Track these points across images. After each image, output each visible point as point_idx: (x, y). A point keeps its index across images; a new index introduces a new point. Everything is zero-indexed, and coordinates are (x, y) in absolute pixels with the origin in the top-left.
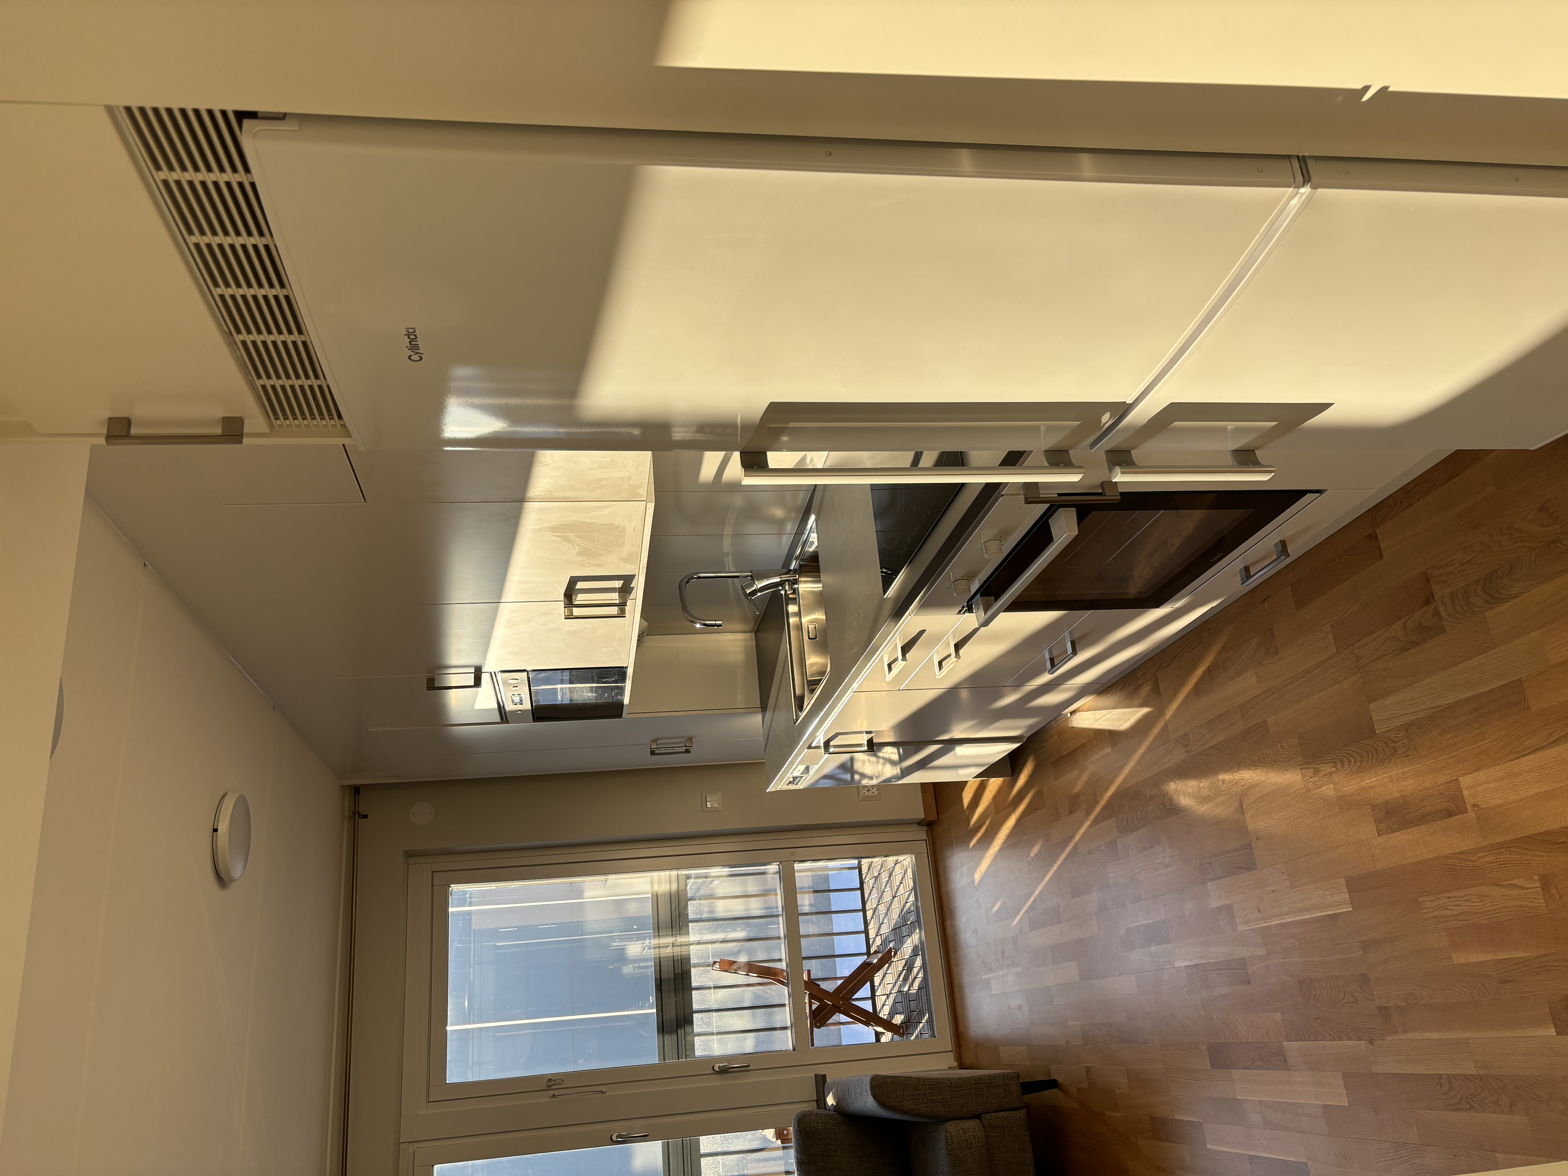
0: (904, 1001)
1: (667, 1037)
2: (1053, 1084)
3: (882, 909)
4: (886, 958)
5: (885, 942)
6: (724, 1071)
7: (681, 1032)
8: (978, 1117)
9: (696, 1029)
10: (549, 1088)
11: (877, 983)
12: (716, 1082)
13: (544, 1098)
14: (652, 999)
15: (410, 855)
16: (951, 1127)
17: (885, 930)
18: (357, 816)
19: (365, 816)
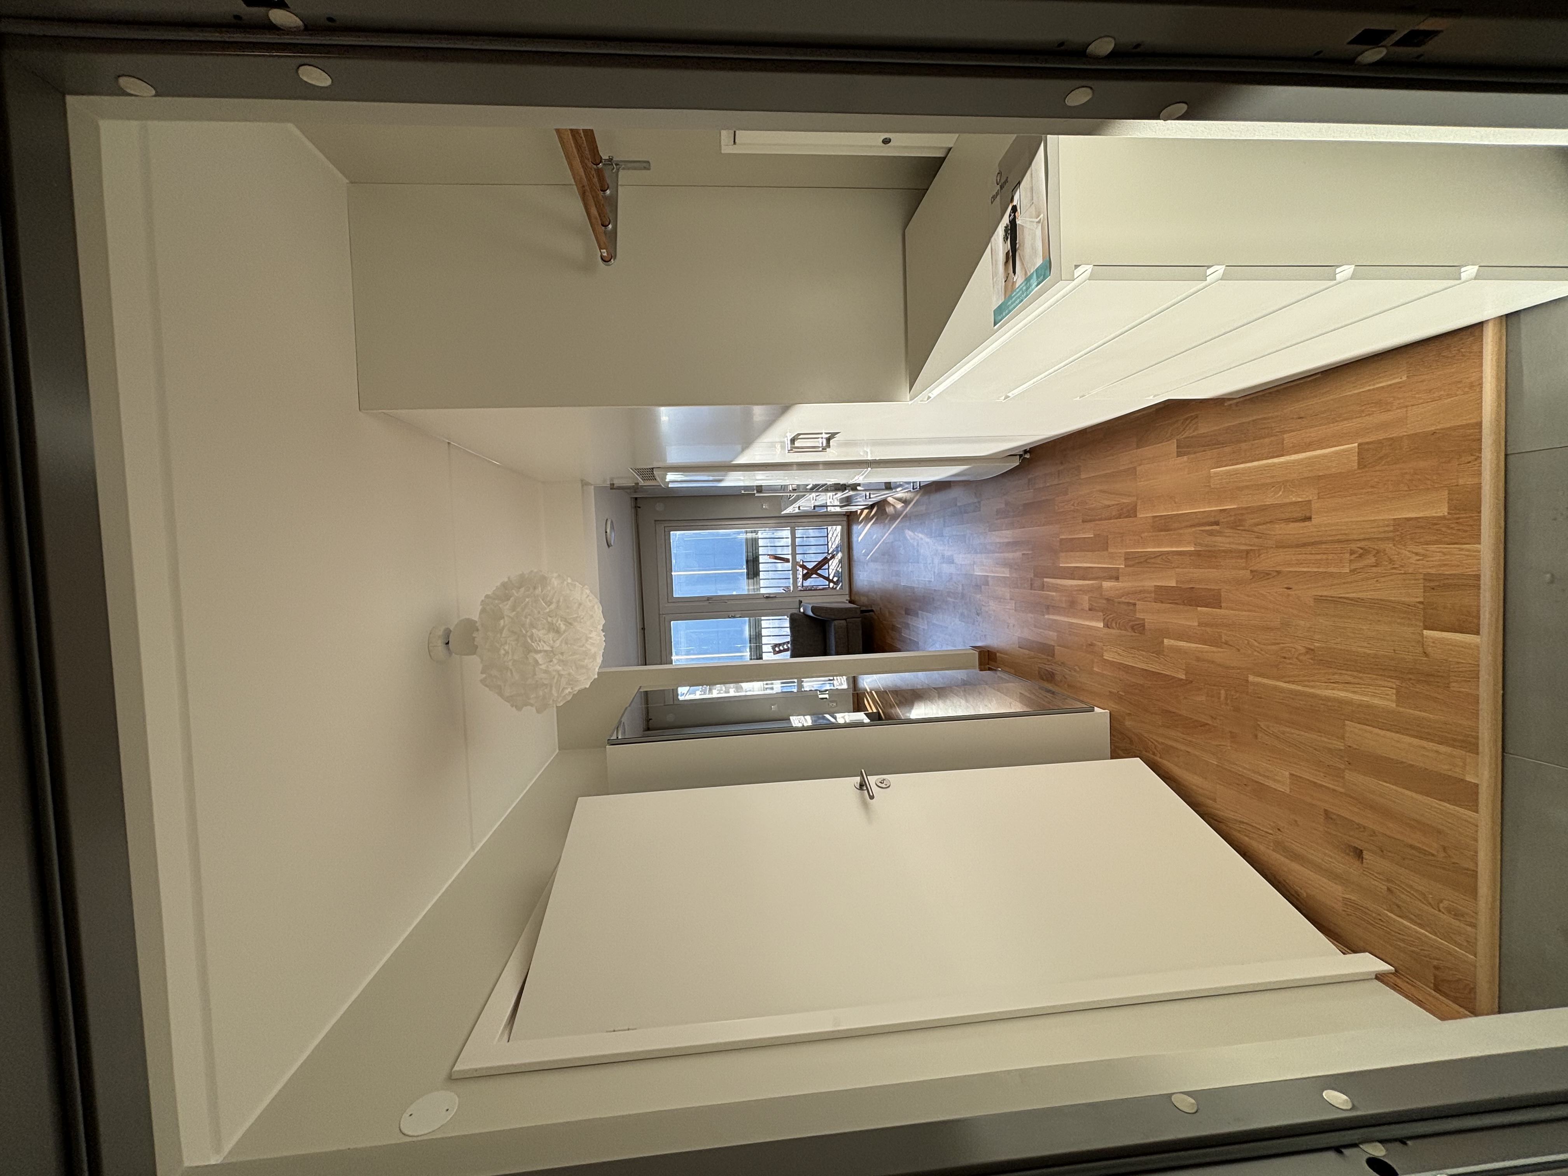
0: (837, 574)
1: (750, 581)
2: (872, 611)
3: (833, 539)
4: (833, 557)
5: (833, 551)
6: (767, 597)
7: (755, 579)
8: (845, 619)
9: (761, 578)
10: (708, 600)
11: (830, 564)
12: (764, 601)
13: (706, 603)
14: (745, 567)
15: (655, 521)
16: (836, 622)
17: (834, 547)
18: (636, 507)
19: (640, 507)
